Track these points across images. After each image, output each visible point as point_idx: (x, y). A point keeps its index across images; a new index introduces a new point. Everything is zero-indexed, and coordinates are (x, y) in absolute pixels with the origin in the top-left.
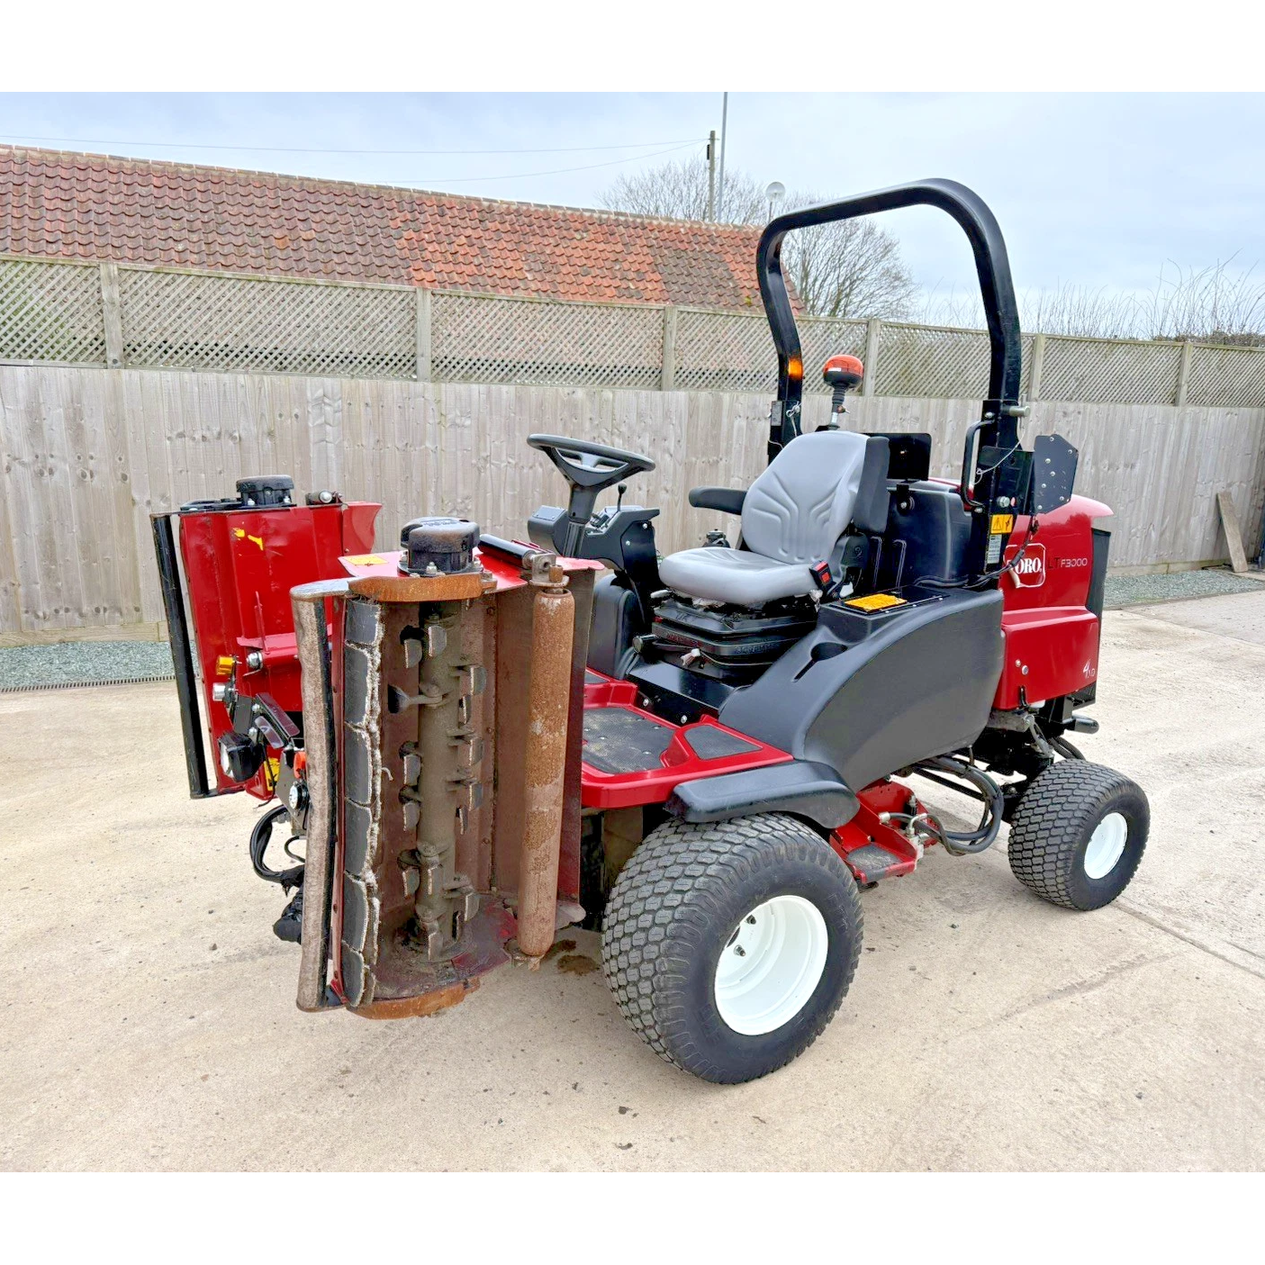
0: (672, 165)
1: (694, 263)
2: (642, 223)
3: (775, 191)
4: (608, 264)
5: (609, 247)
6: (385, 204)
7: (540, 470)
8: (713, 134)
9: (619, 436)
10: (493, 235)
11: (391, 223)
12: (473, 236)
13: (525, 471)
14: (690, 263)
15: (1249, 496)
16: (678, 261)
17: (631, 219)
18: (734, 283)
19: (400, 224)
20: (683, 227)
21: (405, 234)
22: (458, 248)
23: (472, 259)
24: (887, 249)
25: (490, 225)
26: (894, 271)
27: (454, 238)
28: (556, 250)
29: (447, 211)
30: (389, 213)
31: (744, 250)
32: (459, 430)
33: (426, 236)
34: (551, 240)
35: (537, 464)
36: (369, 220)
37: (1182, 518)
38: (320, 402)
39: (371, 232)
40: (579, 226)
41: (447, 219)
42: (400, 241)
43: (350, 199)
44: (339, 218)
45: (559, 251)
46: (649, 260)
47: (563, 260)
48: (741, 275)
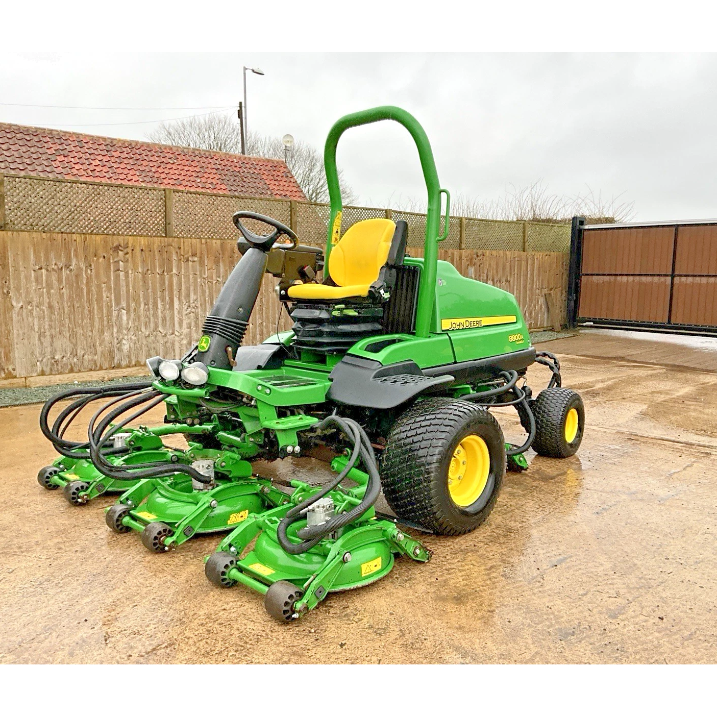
1: (245, 179)
3: (288, 139)
4: (192, 179)
5: (191, 169)
6: (42, 139)
8: (241, 103)
10: (117, 160)
11: (48, 151)
12: (104, 160)
14: (243, 180)
15: (559, 295)
16: (236, 178)
17: (203, 152)
18: (270, 191)
19: (54, 152)
20: (235, 158)
21: (59, 158)
22: (95, 168)
23: (105, 174)
25: (114, 154)
27: (92, 162)
28: (158, 169)
29: (85, 144)
30: (45, 145)
33: (73, 159)
34: (155, 164)
36: (32, 148)
37: (532, 306)
39: (34, 156)
40: (171, 156)
41: (85, 149)
42: (55, 162)
43: (17, 135)
44: (11, 147)
45: (160, 170)
46: (217, 177)
47: (163, 176)
48: (274, 187)
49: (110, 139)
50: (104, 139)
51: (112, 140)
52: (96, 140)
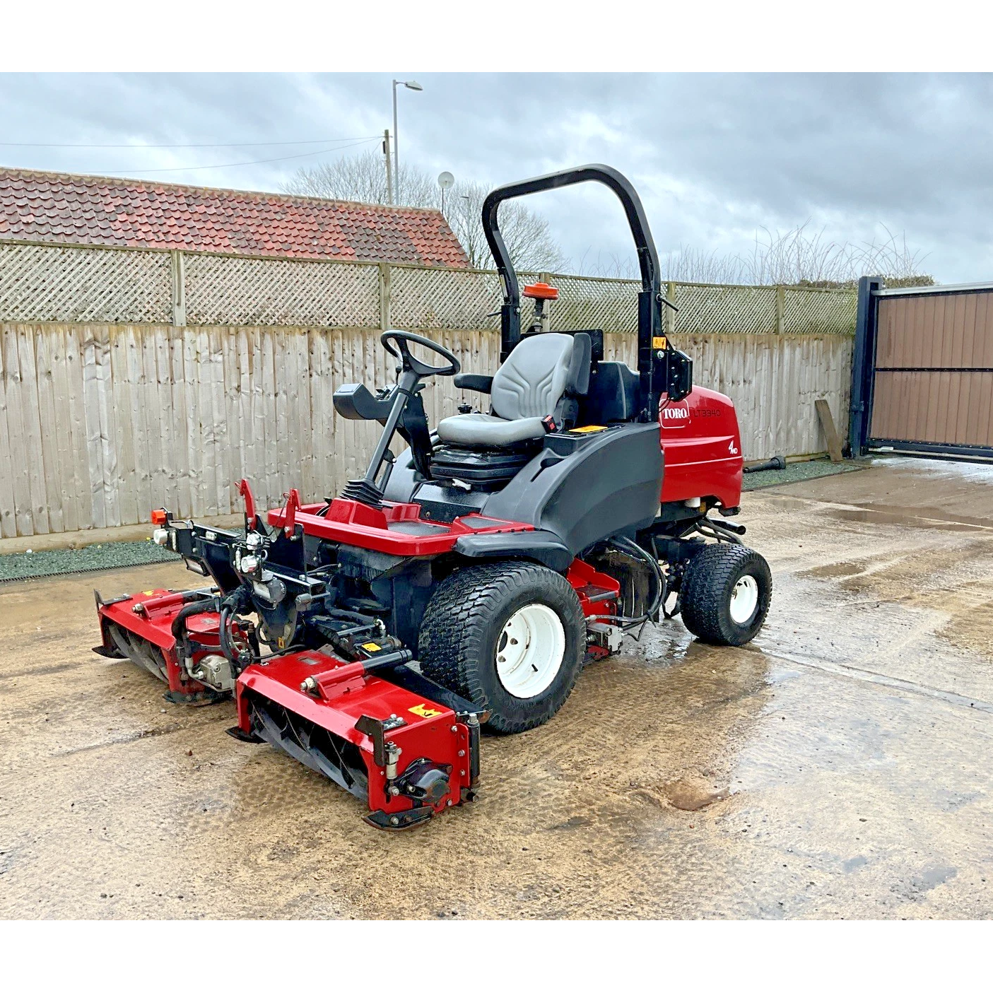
0: (346, 160)
1: (382, 239)
2: (333, 206)
3: (446, 179)
4: (307, 241)
5: (306, 227)
6: (99, 191)
7: (285, 397)
8: (387, 132)
9: (349, 366)
10: (201, 217)
11: (105, 208)
12: (183, 218)
14: (378, 239)
15: (838, 402)
16: (368, 238)
17: (324, 203)
18: (418, 255)
19: (114, 209)
21: (120, 218)
22: (169, 229)
23: (183, 238)
24: (539, 232)
25: (197, 209)
26: (546, 249)
27: (165, 220)
28: (259, 229)
29: (157, 197)
30: (102, 199)
31: (424, 229)
32: (212, 365)
33: (139, 219)
34: (254, 221)
35: (281, 392)
36: (85, 205)
37: (791, 421)
38: (91, 345)
39: (88, 216)
40: (278, 209)
41: (157, 204)
42: (115, 223)
43: (66, 187)
44: (56, 204)
45: (262, 230)
46: (343, 236)
47: (266, 237)
48: (423, 249)
49: (193, 188)
50: (186, 189)
51: (196, 190)
52: (172, 190)
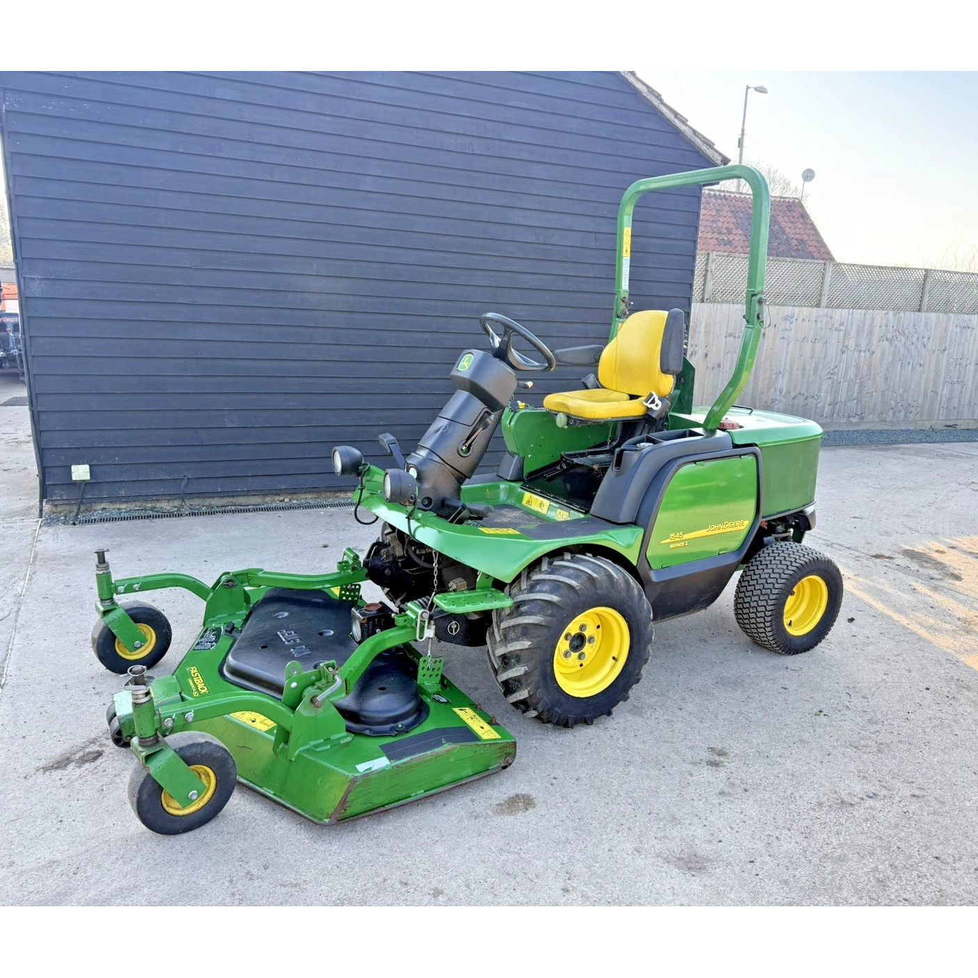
13: (862, 353)
31: (789, 214)
38: (786, 319)
